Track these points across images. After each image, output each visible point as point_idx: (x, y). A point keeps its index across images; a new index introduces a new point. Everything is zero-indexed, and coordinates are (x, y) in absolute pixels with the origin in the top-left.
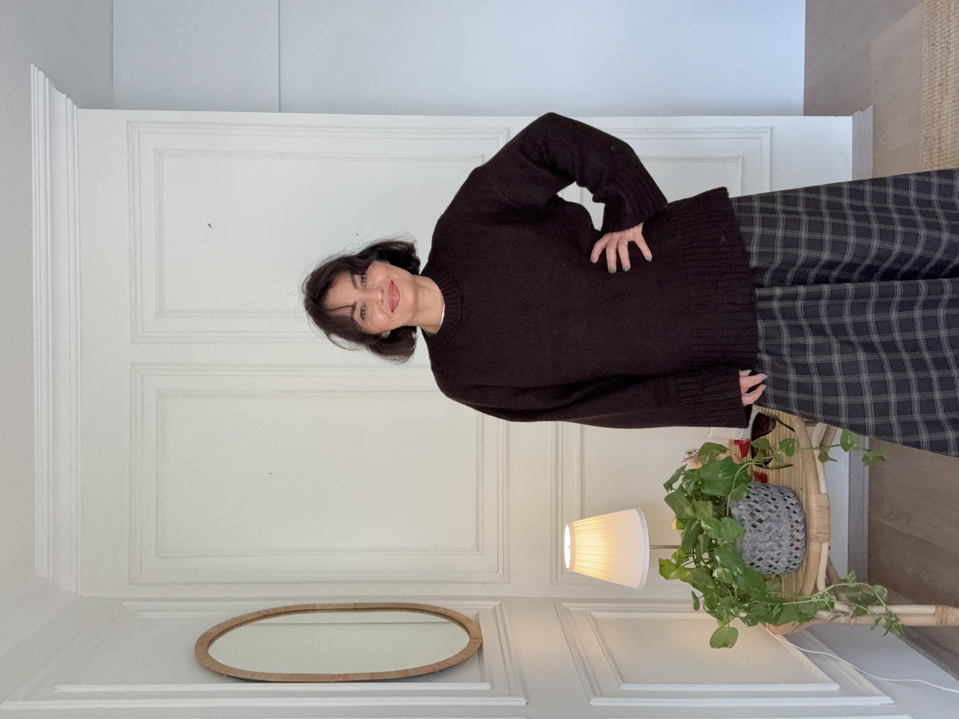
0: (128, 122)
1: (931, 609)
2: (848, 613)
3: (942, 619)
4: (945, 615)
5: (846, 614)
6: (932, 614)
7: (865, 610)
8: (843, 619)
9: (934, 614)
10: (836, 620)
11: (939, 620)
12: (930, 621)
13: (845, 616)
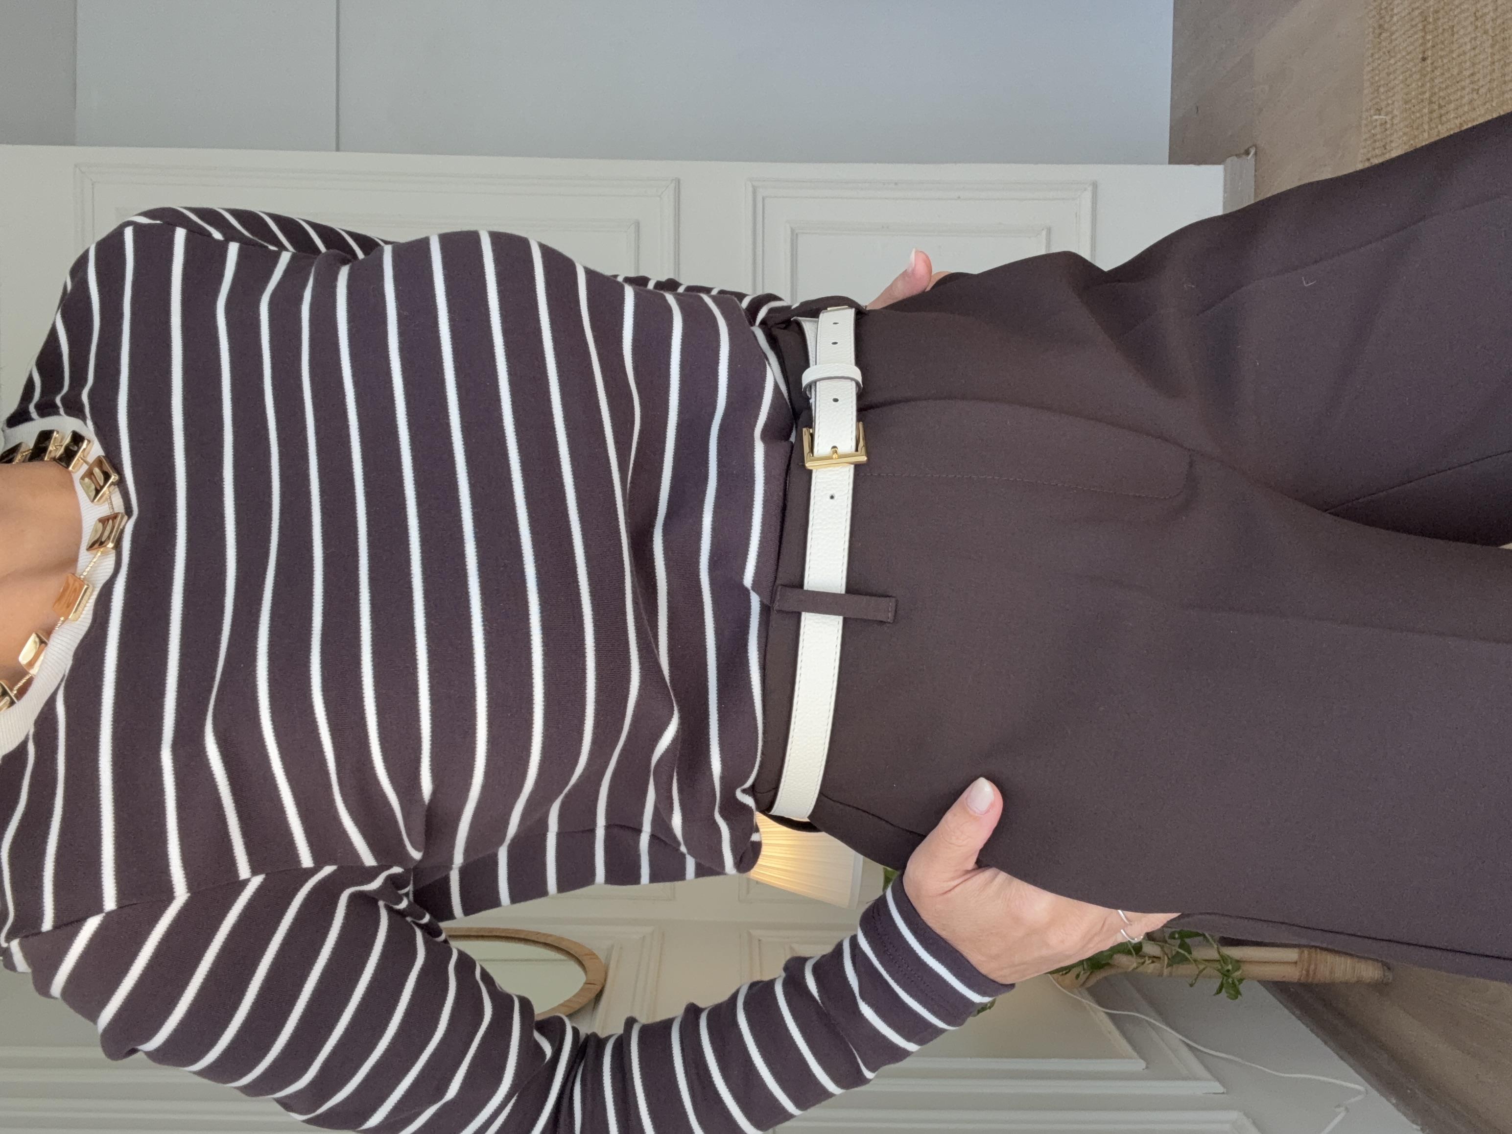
0: (76, 166)
1: (1292, 955)
2: (1158, 958)
3: (1308, 971)
4: (1312, 967)
5: (1155, 960)
6: (1292, 963)
7: (1184, 955)
8: (1150, 968)
9: (1296, 963)
10: (1141, 969)
11: (1304, 972)
12: (1292, 974)
13: (1153, 962)
